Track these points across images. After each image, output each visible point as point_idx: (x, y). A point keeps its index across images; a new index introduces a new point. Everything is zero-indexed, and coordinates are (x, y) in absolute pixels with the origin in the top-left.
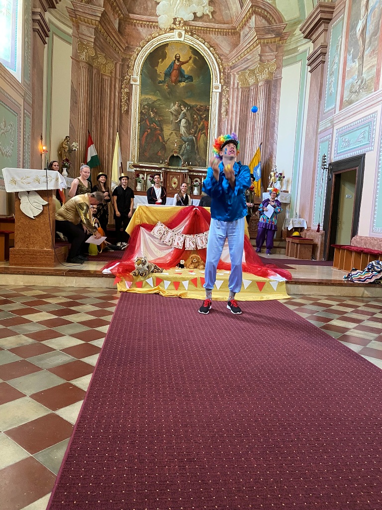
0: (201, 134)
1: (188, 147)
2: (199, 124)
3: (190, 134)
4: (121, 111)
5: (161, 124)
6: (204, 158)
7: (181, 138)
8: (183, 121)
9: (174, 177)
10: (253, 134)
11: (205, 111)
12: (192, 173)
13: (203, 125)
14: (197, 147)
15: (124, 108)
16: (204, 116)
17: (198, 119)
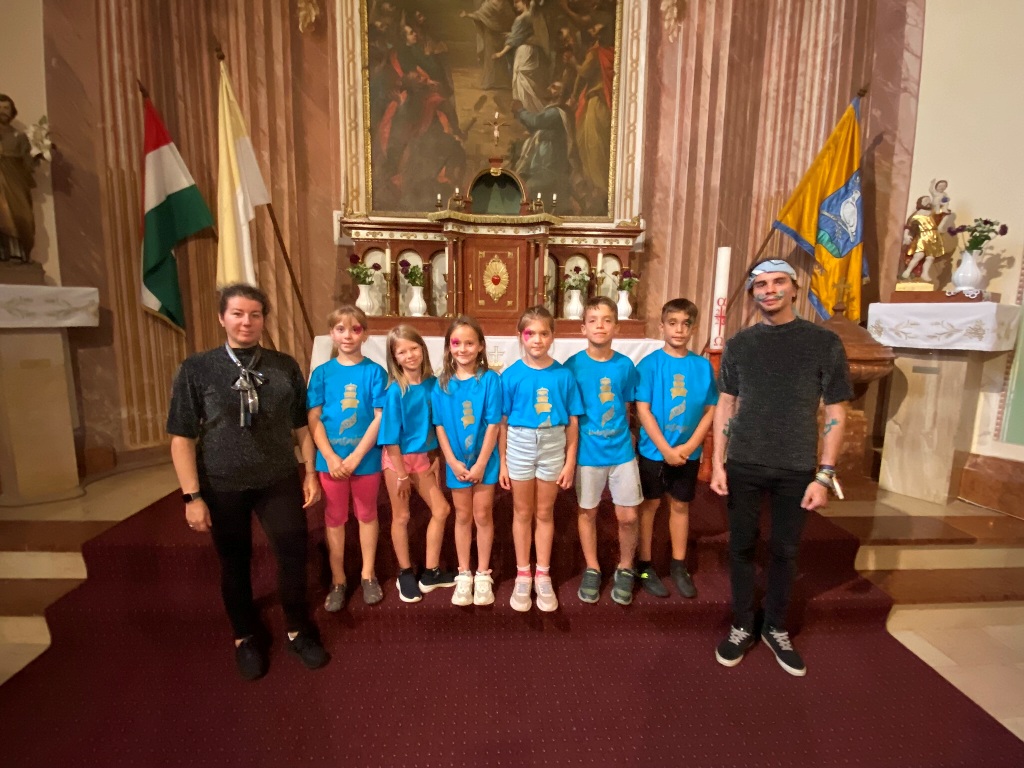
0: (588, 98)
1: (543, 149)
2: (581, 63)
3: (547, 98)
4: (294, 23)
5: (441, 69)
6: (597, 181)
7: (516, 114)
8: (523, 52)
9: (492, 256)
10: (792, 75)
11: (600, 8)
12: (558, 240)
13: (595, 63)
14: (575, 145)
15: (308, 14)
16: (598, 27)
17: (575, 40)
